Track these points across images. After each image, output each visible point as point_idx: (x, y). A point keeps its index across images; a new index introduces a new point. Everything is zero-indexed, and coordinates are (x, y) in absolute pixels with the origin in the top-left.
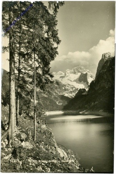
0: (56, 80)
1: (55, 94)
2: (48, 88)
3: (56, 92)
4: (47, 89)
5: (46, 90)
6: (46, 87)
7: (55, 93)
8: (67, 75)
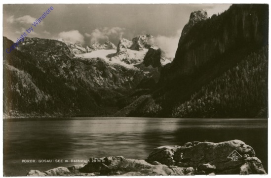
0: (98, 59)
1: (93, 86)
2: (79, 73)
3: (98, 81)
4: (77, 74)
5: (76, 77)
6: (76, 70)
7: (95, 83)
8: (122, 49)
